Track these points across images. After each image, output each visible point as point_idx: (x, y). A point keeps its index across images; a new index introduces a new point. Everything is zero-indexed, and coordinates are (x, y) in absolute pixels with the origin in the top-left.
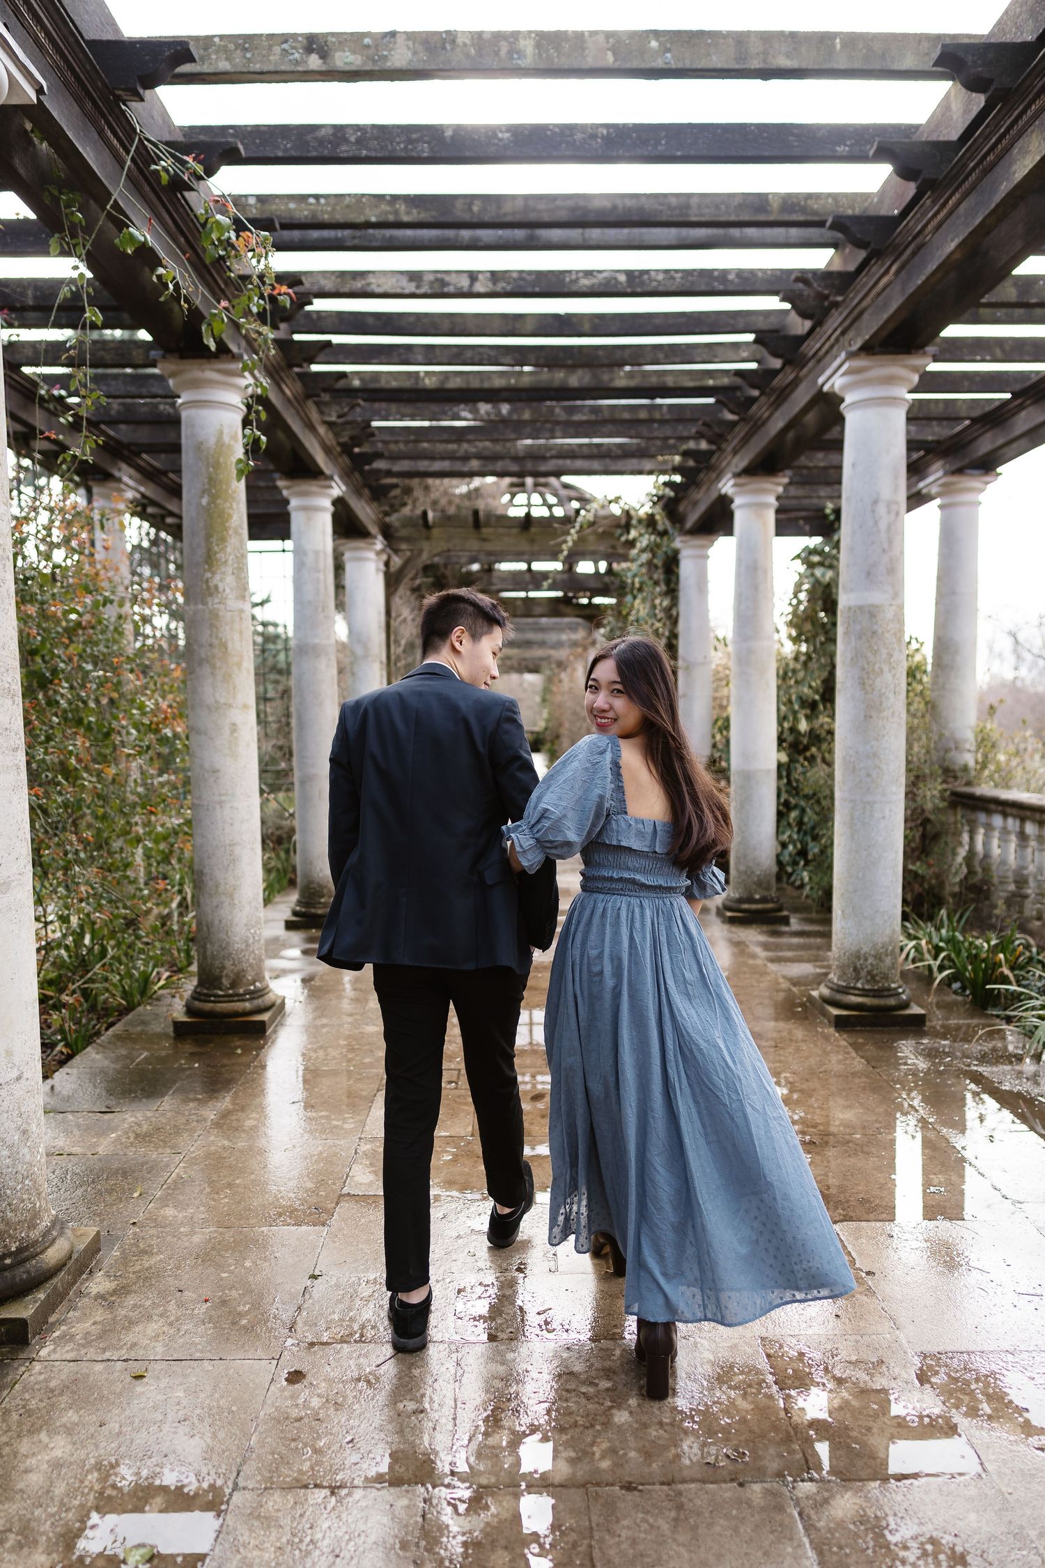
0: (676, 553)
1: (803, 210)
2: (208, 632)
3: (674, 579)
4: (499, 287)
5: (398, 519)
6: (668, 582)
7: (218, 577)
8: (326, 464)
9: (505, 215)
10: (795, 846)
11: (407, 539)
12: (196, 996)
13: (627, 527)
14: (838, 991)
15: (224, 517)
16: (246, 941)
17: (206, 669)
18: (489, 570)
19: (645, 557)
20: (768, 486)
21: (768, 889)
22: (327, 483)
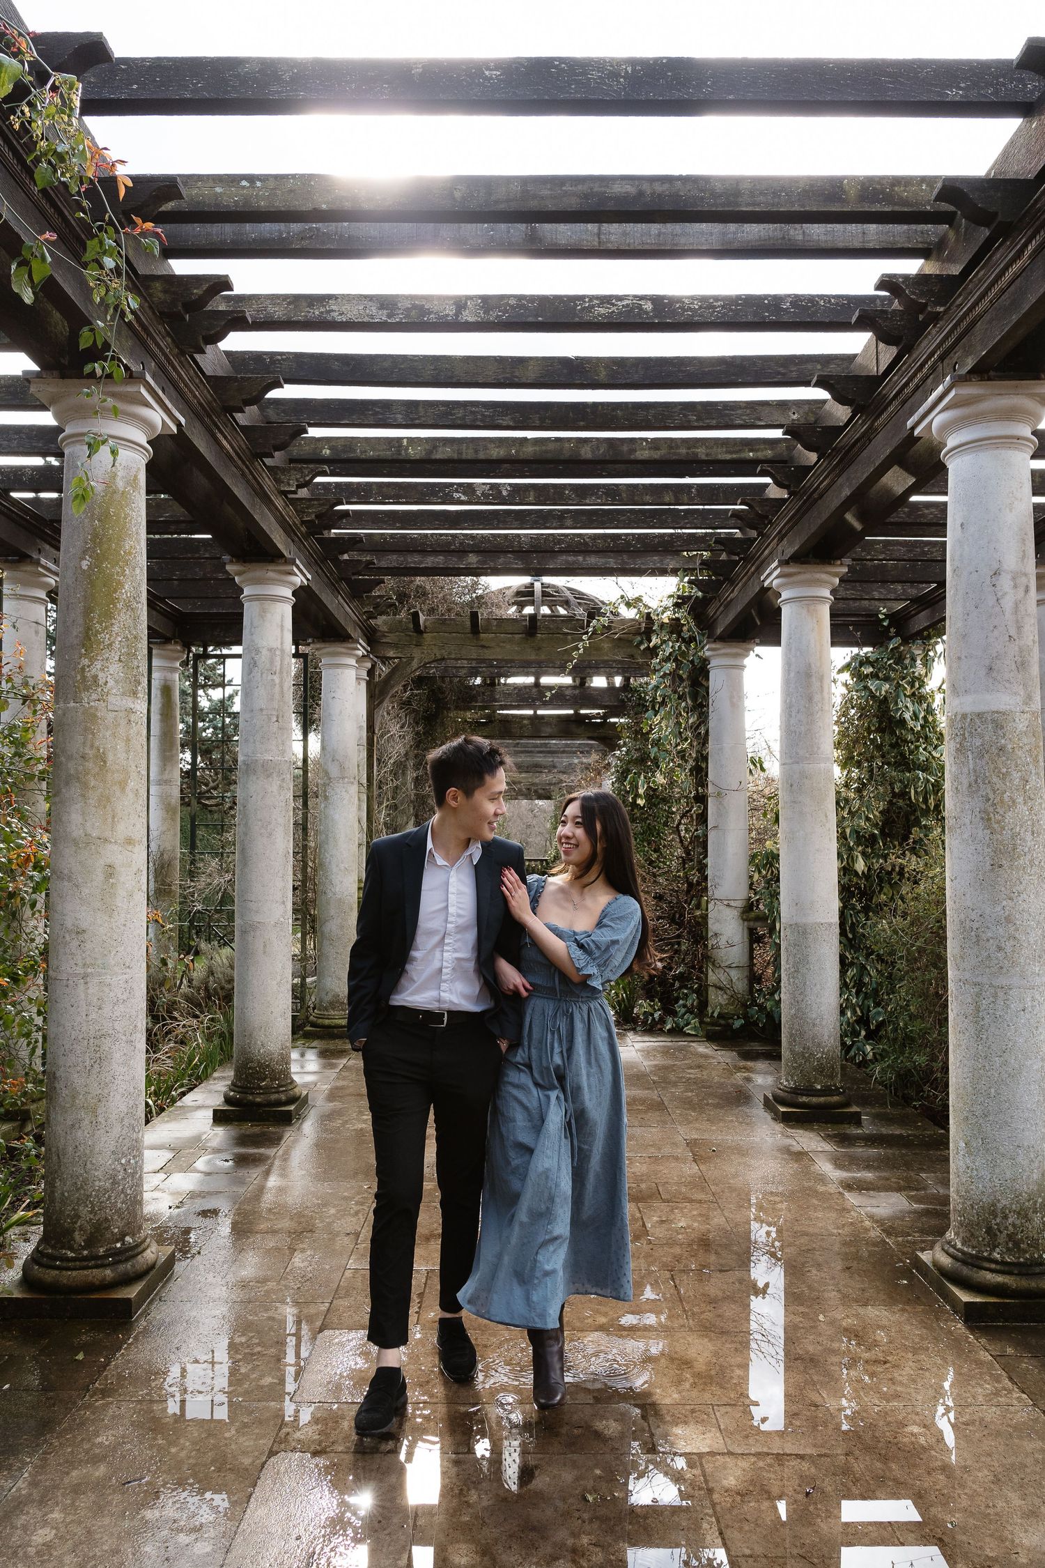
0: (705, 661)
1: (889, 198)
2: (80, 739)
3: (702, 692)
4: (493, 316)
5: (385, 623)
6: (694, 696)
7: (98, 665)
8: (287, 547)
9: (497, 202)
10: (854, 1012)
11: (395, 646)
12: (37, 1258)
13: (648, 633)
14: (964, 1262)
15: (112, 586)
16: (113, 1177)
17: (74, 791)
18: (491, 684)
19: (669, 667)
20: (824, 576)
21: (831, 1077)
22: (288, 568)
